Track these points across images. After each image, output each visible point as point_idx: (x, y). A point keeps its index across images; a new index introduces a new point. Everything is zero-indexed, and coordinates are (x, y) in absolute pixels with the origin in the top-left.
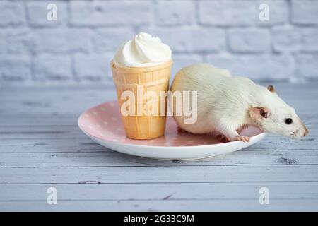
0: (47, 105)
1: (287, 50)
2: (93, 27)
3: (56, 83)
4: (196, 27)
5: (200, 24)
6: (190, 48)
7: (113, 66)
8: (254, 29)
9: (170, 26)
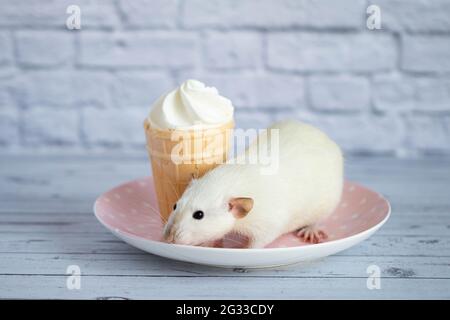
0: (44, 183)
1: (392, 110)
2: (112, 70)
3: (55, 150)
4: (261, 73)
5: (268, 68)
6: (253, 102)
7: (148, 127)
8: (346, 78)
9: (223, 70)
